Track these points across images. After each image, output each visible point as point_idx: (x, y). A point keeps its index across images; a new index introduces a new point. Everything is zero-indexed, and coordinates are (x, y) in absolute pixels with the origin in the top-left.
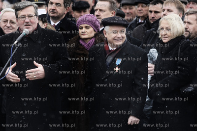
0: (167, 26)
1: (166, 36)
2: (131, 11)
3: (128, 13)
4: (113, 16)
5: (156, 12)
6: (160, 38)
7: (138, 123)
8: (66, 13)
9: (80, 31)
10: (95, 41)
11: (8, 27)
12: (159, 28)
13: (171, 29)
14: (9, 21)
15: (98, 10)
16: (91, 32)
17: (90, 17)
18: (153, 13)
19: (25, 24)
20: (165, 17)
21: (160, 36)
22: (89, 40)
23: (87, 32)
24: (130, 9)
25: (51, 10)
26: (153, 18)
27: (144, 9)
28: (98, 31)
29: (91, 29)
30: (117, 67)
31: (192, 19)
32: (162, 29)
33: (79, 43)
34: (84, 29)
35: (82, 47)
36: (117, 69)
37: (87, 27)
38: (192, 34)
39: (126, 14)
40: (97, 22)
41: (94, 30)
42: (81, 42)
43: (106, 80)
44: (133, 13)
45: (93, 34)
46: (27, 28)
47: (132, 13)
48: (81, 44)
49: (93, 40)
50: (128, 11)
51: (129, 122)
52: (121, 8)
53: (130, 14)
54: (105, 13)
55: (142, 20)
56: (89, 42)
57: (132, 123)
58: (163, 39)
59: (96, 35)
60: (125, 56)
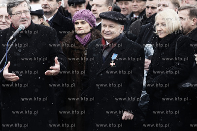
0: (162, 21)
1: (162, 31)
2: (127, 6)
3: (124, 9)
4: (110, 11)
5: (153, 8)
6: (156, 34)
7: (132, 118)
8: (58, 7)
9: (76, 26)
10: (91, 36)
11: (4, 23)
12: (155, 24)
13: (167, 25)
14: (4, 17)
15: (95, 5)
16: (87, 28)
17: (86, 13)
18: (150, 8)
19: (21, 20)
20: (161, 12)
21: (156, 32)
22: (84, 35)
23: (83, 28)
24: (126, 4)
25: (43, 6)
26: (150, 13)
27: (139, 4)
28: (94, 26)
29: (87, 24)
30: (113, 62)
31: (184, 14)
32: (158, 24)
33: (75, 38)
34: (80, 24)
35: (78, 43)
36: (112, 64)
37: (83, 23)
38: (185, 29)
39: (122, 9)
40: (93, 17)
41: (90, 26)
42: (77, 37)
43: (102, 74)
44: (129, 8)
45: (89, 30)
46: (23, 24)
47: (127, 9)
48: (77, 40)
49: (89, 35)
50: (123, 6)
51: (123, 118)
52: (117, 3)
53: (126, 9)
54: (101, 8)
55: (136, 15)
56: (84, 37)
57: (126, 118)
58: (159, 34)
59: (91, 31)
60: (121, 51)
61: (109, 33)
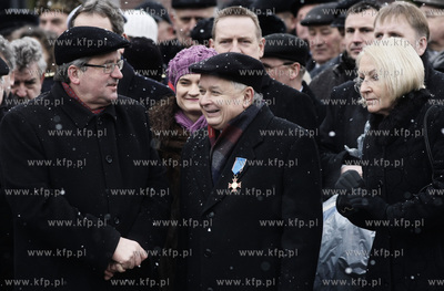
1: (371, 96)
2: (326, 39)
18: (357, 31)
24: (324, 34)
26: (356, 44)
30: (235, 180)
34: (194, 84)
36: (235, 185)
42: (180, 119)
43: (212, 214)
53: (324, 47)
56: (199, 117)
60: (254, 148)
61: (212, 108)
